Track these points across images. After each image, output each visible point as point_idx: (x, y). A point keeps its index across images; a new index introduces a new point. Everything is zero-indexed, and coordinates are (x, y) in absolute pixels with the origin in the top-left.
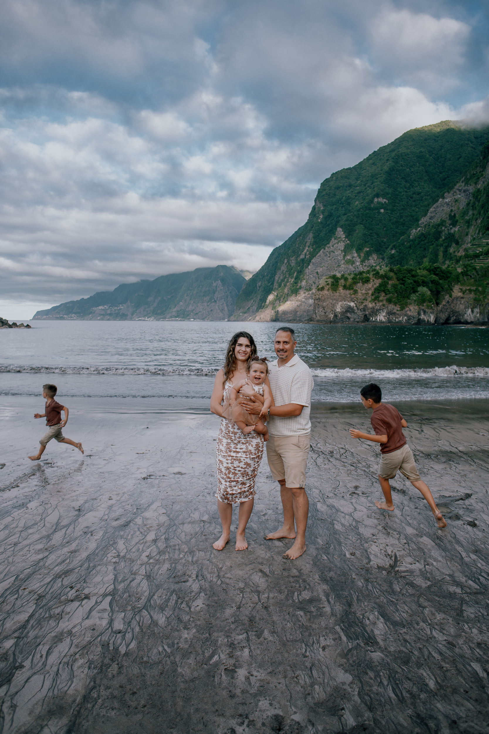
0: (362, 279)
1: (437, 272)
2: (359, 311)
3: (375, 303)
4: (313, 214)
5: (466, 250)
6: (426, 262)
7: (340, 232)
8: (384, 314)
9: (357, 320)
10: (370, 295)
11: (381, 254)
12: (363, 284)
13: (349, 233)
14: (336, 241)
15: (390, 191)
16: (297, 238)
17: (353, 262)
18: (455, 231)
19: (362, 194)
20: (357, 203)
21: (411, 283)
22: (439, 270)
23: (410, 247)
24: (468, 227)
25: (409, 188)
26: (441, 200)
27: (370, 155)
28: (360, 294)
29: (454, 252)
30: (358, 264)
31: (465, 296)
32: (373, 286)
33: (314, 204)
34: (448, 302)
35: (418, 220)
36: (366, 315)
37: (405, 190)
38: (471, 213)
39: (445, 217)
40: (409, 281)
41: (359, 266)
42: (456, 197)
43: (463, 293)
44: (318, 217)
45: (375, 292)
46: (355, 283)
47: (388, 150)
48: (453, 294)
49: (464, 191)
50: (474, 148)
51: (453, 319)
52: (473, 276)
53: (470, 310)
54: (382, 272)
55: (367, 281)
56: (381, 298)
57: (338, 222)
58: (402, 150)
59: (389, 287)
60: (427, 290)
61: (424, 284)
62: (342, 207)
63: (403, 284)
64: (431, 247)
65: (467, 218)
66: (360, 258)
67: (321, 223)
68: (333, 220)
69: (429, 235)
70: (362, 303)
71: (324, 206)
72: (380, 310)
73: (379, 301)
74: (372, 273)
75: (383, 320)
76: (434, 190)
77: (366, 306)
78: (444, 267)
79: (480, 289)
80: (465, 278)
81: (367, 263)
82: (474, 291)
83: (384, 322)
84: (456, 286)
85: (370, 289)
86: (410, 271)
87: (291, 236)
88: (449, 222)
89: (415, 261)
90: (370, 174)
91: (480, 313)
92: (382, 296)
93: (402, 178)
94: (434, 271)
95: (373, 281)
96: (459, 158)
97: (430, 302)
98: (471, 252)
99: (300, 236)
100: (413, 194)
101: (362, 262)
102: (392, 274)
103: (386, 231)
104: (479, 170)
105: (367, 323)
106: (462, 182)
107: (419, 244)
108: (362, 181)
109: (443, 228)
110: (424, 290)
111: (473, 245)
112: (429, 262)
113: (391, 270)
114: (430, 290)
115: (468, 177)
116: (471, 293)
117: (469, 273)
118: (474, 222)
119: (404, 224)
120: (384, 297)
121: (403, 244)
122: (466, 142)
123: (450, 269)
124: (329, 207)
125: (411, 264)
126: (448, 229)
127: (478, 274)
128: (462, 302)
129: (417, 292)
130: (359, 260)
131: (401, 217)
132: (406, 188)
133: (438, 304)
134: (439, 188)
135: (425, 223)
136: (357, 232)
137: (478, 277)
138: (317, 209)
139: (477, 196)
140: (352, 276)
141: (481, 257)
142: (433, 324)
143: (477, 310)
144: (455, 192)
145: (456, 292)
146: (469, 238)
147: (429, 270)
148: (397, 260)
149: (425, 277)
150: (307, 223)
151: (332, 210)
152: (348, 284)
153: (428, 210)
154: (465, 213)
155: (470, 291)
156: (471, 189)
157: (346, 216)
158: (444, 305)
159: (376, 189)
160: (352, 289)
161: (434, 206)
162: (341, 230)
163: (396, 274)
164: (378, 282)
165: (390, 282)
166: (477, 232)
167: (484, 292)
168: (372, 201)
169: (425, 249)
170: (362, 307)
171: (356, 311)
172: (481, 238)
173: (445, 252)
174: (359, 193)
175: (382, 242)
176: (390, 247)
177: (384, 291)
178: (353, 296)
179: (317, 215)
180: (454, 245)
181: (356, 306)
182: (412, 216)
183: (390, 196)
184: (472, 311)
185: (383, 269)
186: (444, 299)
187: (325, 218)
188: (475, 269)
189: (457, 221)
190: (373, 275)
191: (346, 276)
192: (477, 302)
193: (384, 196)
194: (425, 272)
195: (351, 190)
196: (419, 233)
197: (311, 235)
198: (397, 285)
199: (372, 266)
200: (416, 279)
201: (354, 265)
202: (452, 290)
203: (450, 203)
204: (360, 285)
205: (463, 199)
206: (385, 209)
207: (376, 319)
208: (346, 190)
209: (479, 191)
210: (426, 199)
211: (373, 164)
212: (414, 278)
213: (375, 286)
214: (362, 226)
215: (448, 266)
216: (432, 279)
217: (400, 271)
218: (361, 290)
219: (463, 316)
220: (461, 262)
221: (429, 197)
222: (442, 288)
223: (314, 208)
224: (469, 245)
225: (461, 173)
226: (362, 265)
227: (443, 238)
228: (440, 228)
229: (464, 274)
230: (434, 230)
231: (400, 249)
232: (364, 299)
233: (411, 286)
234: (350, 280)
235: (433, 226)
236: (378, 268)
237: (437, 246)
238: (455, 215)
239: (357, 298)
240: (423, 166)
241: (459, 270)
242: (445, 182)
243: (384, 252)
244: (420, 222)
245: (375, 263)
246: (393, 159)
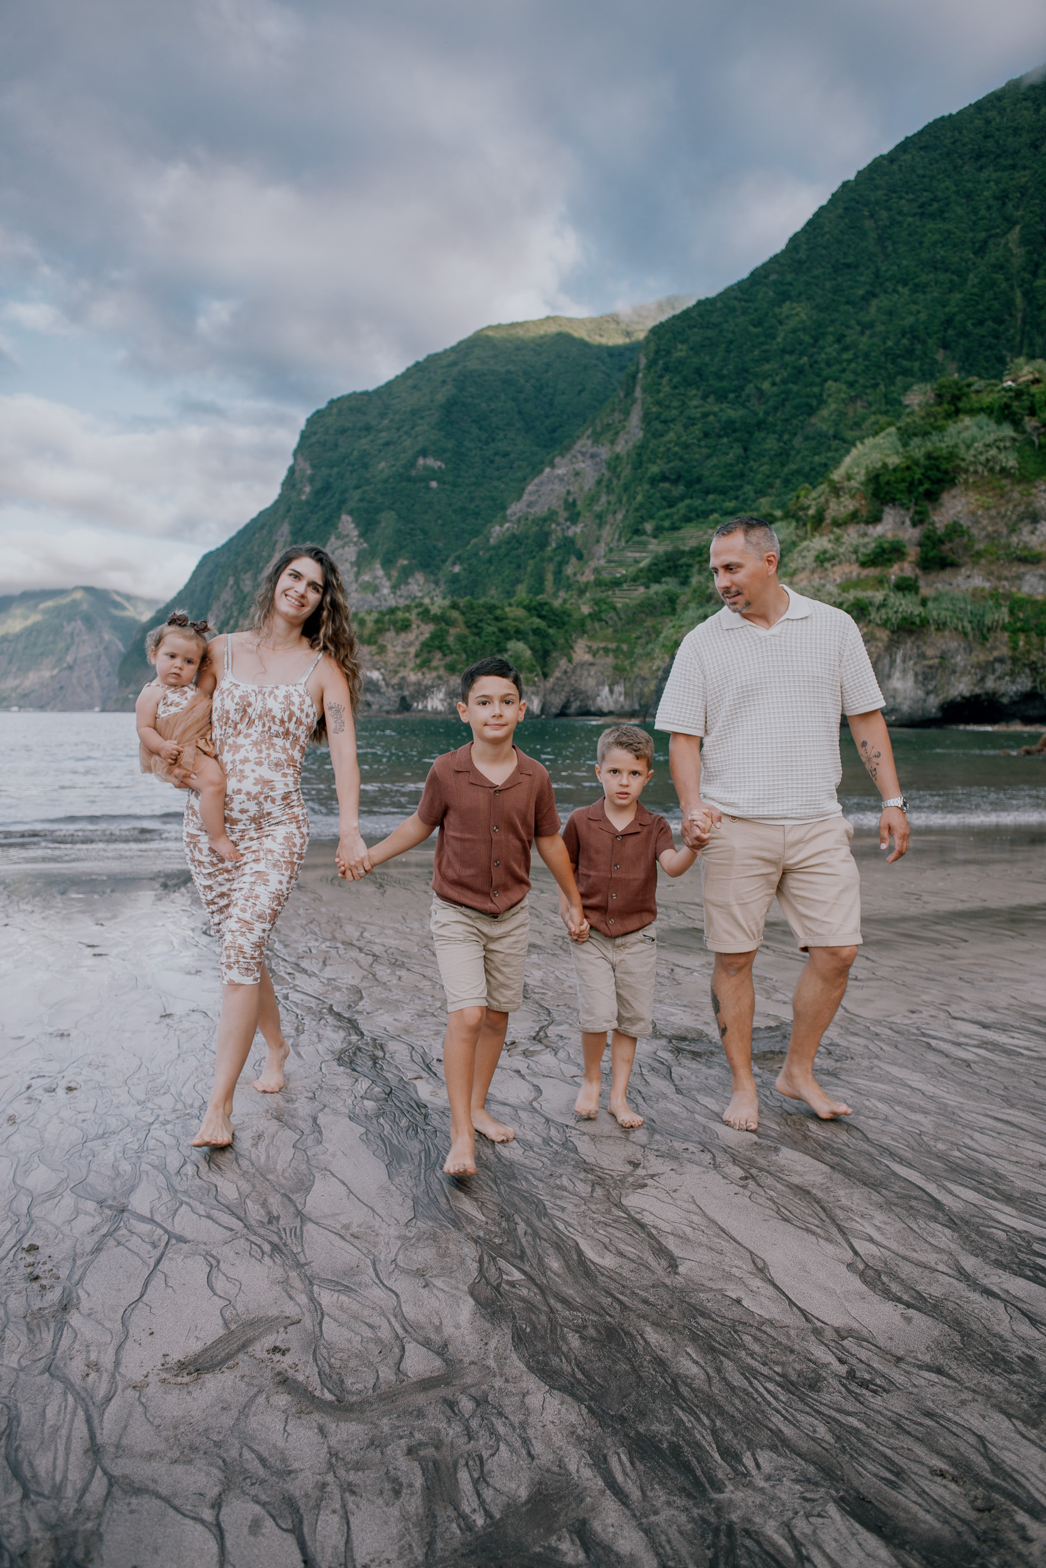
0: (394, 623)
1: (544, 613)
2: (390, 690)
3: (423, 674)
4: (291, 482)
5: (596, 571)
6: (522, 592)
7: (347, 524)
8: (441, 696)
9: (386, 708)
10: (412, 655)
11: (432, 573)
12: (398, 633)
13: (367, 526)
14: (340, 543)
15: (450, 444)
16: (254, 534)
17: (375, 589)
18: (575, 534)
19: (392, 447)
20: (382, 465)
21: (494, 633)
22: (546, 608)
23: (490, 561)
24: (600, 526)
25: (487, 443)
26: (547, 470)
27: (408, 369)
28: (391, 654)
29: (575, 574)
30: (386, 591)
31: (598, 661)
32: (417, 637)
33: (290, 461)
34: (566, 672)
35: (504, 508)
36: (403, 699)
37: (480, 445)
38: (604, 499)
39: (556, 504)
40: (490, 629)
41: (387, 597)
42: (576, 466)
43: (594, 655)
44: (300, 492)
45: (421, 650)
46: (380, 631)
47: (445, 362)
48: (574, 656)
49: (593, 456)
50: (608, 375)
51: (575, 706)
52: (610, 623)
53: (607, 689)
54: (435, 610)
55: (405, 627)
56: (435, 663)
57: (342, 502)
58: (473, 364)
59: (451, 640)
60: (525, 647)
61: (519, 634)
62: (352, 472)
63: (478, 635)
64: (531, 562)
65: (597, 508)
66: (389, 579)
67: (307, 503)
68: (333, 497)
69: (527, 538)
70: (396, 672)
71: (314, 467)
72: (433, 687)
73: (430, 669)
74: (415, 611)
75: (440, 708)
76: (535, 449)
77: (403, 678)
78: (557, 603)
79: (625, 647)
80: (597, 625)
81: (404, 590)
82: (614, 651)
83: (440, 713)
84: (580, 641)
85: (411, 644)
86: (491, 608)
87: (241, 526)
88: (563, 514)
89: (500, 589)
90: (409, 409)
91: (626, 695)
92: (437, 660)
93: (474, 421)
94: (537, 609)
95: (418, 627)
96: (580, 392)
97: (531, 671)
98: (606, 576)
99: (262, 527)
100: (496, 454)
101: (395, 588)
102: (455, 614)
103: (443, 525)
104: (617, 416)
105: (406, 715)
106: (588, 438)
107: (507, 555)
108: (392, 421)
109: (553, 526)
110: (518, 648)
111: (609, 561)
112: (529, 592)
113: (454, 606)
114: (531, 648)
115: (599, 429)
116: (607, 656)
117: (603, 616)
118: (610, 518)
119: (478, 514)
120: (440, 660)
121: (476, 554)
122: (594, 362)
123: (568, 606)
124: (325, 471)
125: (493, 595)
126: (563, 530)
127: (620, 619)
128: (592, 673)
129: (506, 650)
130: (388, 584)
131: (472, 500)
132: (480, 441)
133: (546, 676)
134: (545, 446)
135: (519, 514)
136: (383, 524)
137: (620, 624)
138: (297, 474)
139: (615, 467)
140: (375, 616)
141: (625, 586)
142: (538, 716)
143: (619, 689)
144: (575, 456)
145: (581, 653)
146: (601, 549)
147: (528, 608)
148: (466, 587)
149: (522, 622)
150: (277, 502)
151: (330, 475)
152: (366, 632)
153: (523, 489)
154: (593, 499)
155: (606, 650)
156: (605, 452)
157: (360, 491)
158: (558, 679)
159: (420, 438)
160: (375, 643)
161: (536, 481)
162: (349, 519)
163: (463, 613)
164: (427, 630)
165: (453, 631)
166: (616, 537)
167: (630, 654)
168: (412, 464)
169: (519, 567)
170: (395, 681)
171: (384, 689)
172: (623, 550)
173: (558, 572)
174: (387, 444)
175: (435, 547)
176: (450, 560)
177: (440, 648)
178: (377, 658)
179: (298, 486)
180: (573, 560)
181: (384, 679)
182: (494, 499)
183: (448, 455)
184: (611, 691)
185: (438, 603)
186: (558, 666)
187: (318, 493)
188: (615, 609)
189: (579, 514)
190: (418, 614)
191: (362, 615)
192: (619, 673)
193: (439, 454)
194: (520, 613)
195: (370, 438)
196: (507, 534)
197: (285, 529)
198: (466, 637)
199: (415, 597)
200: (503, 625)
201: (377, 595)
202: (572, 648)
203: (566, 478)
204: (391, 634)
205: (590, 473)
206: (439, 481)
207: (426, 707)
208: (360, 437)
209: (618, 457)
210: (519, 467)
211: (415, 387)
212: (499, 624)
213: (423, 638)
214: (393, 513)
215: (565, 601)
216: (535, 626)
217: (472, 609)
218: (394, 646)
219: (594, 699)
220: (588, 595)
221: (525, 464)
222: (554, 644)
223: (292, 471)
224: (602, 562)
225: (585, 421)
226: (394, 593)
227: (554, 545)
228: (546, 524)
229: (595, 617)
230: (535, 529)
231: (470, 565)
232: (400, 665)
233: (493, 638)
234: (370, 625)
235: (533, 522)
236: (427, 601)
237: (542, 560)
238: (574, 502)
239: (386, 663)
240: (514, 400)
241: (586, 610)
242: (556, 435)
243: (439, 568)
244: (509, 512)
245: (420, 591)
246: (455, 380)
